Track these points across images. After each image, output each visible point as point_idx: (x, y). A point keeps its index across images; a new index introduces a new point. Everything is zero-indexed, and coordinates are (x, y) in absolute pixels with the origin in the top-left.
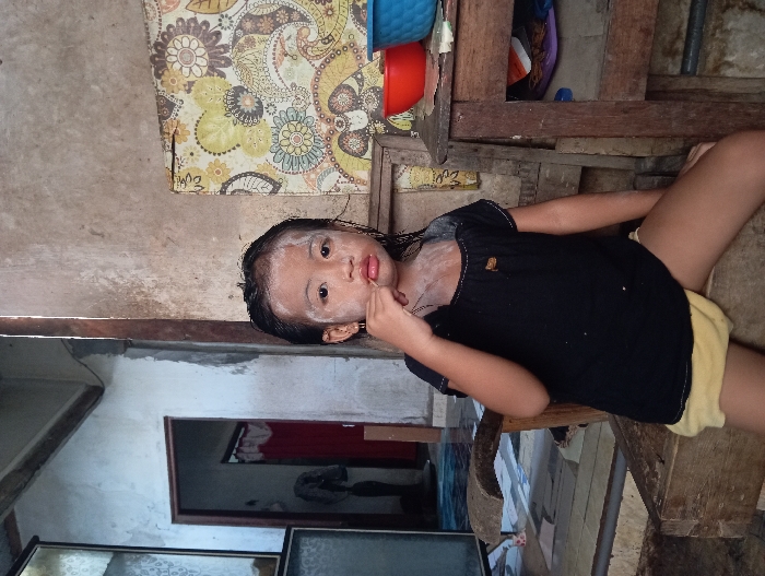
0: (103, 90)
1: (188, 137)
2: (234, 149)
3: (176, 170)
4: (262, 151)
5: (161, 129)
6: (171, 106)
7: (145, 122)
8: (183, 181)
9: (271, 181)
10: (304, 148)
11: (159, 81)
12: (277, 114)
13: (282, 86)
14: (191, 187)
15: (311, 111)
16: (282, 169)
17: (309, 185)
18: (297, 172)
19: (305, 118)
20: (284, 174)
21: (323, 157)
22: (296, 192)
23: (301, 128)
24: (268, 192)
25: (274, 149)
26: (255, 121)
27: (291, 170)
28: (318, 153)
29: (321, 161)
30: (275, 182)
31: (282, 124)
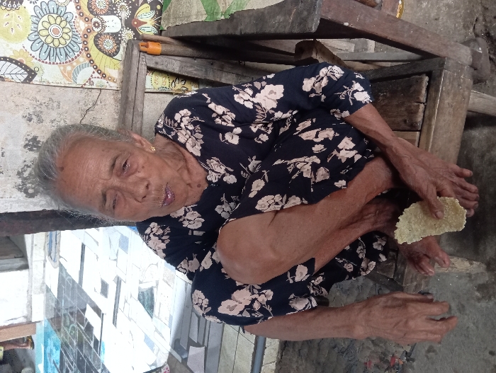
4: (18, 37)
10: (62, 40)
12: (39, 4)
15: (71, 7)
16: (38, 58)
17: (65, 76)
18: (53, 63)
19: (65, 13)
20: (41, 63)
21: (80, 53)
22: (52, 81)
23: (61, 22)
24: (22, 79)
25: (33, 37)
26: (14, 5)
27: (48, 60)
28: (75, 48)
29: (78, 55)
30: (31, 71)
31: (43, 15)
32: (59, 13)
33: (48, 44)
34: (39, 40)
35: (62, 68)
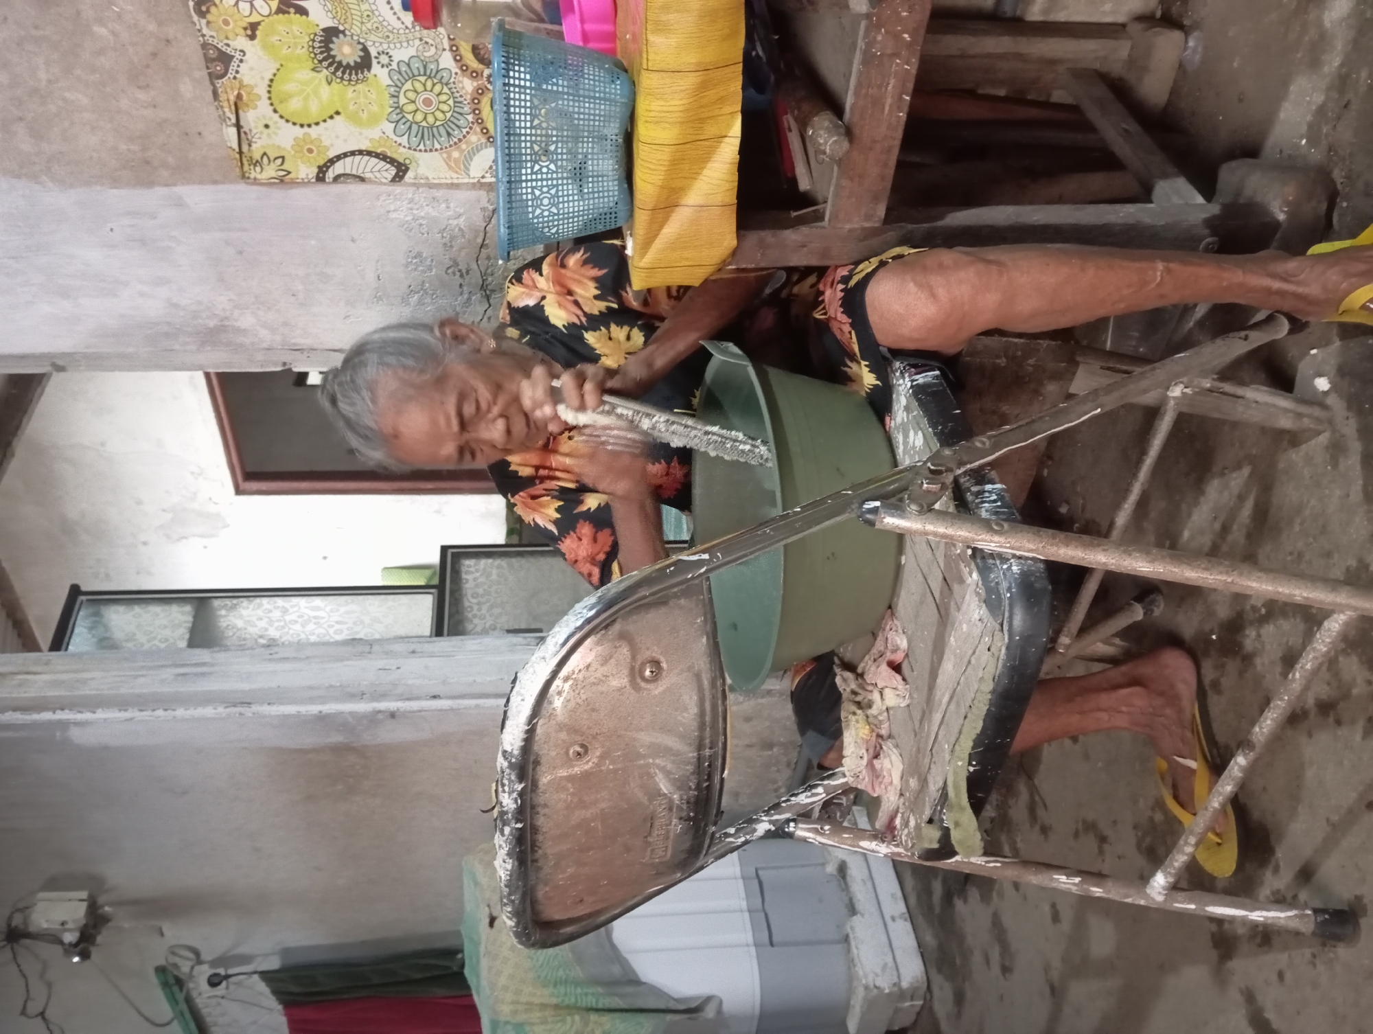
0: (113, 33)
1: (258, 103)
2: (331, 117)
3: (245, 148)
4: (374, 120)
5: (215, 94)
6: (225, 59)
7: (187, 79)
8: (257, 163)
9: (392, 161)
10: (439, 115)
11: (204, 22)
12: (394, 66)
13: (398, 25)
14: (270, 172)
15: (447, 61)
16: (407, 146)
17: (450, 167)
18: (431, 150)
19: (437, 72)
20: (412, 152)
21: (471, 128)
22: (433, 176)
23: (434, 85)
24: (390, 177)
25: (395, 117)
26: (360, 76)
27: (422, 147)
28: (462, 122)
29: (468, 133)
30: (399, 163)
31: (403, 81)
32: (428, 73)
33: (416, 123)
34: (404, 120)
35: (445, 155)
